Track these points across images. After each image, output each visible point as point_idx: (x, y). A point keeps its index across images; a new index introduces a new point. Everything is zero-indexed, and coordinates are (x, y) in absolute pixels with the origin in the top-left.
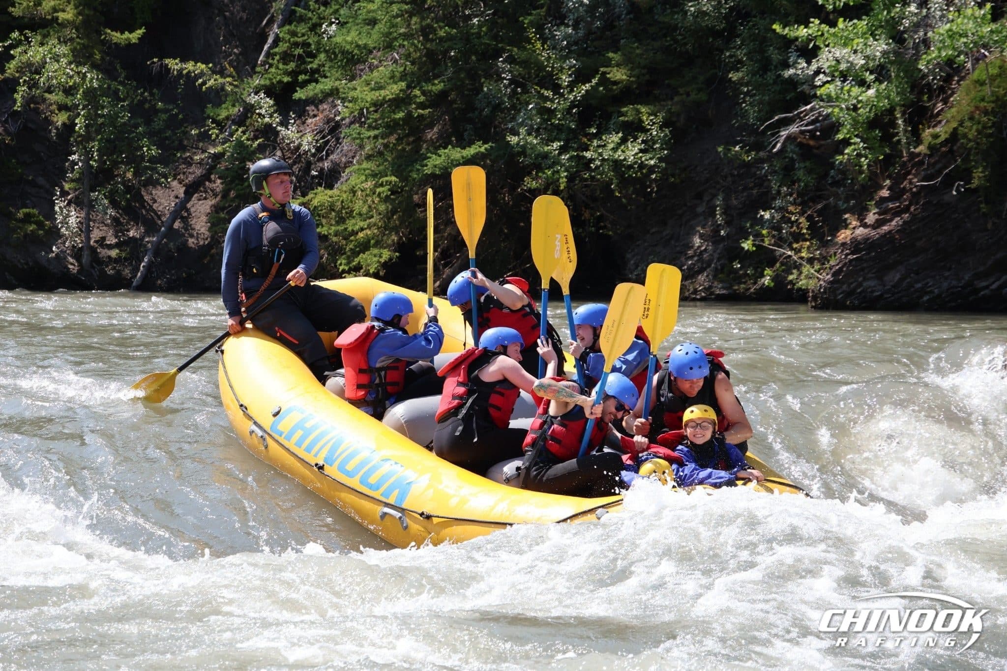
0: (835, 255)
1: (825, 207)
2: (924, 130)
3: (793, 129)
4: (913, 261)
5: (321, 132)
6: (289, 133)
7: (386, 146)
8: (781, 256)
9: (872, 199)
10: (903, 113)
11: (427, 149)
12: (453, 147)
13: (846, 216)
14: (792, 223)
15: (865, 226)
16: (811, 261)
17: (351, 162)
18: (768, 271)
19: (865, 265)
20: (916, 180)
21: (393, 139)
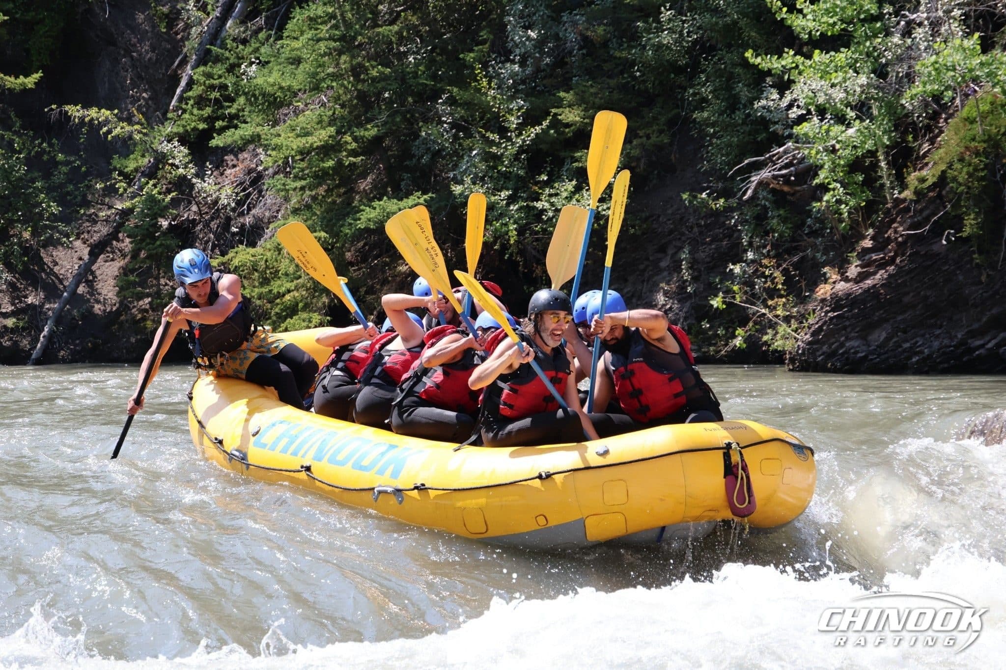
0: (814, 313)
1: (803, 259)
2: (909, 174)
3: (765, 174)
4: (900, 318)
5: (241, 184)
6: (206, 186)
7: (314, 198)
8: (754, 314)
9: (853, 250)
10: (887, 154)
11: (360, 201)
12: (389, 198)
13: (826, 269)
14: (766, 277)
15: (847, 280)
16: (787, 319)
17: (276, 217)
18: (739, 331)
19: (847, 323)
20: (901, 229)
21: (321, 190)
